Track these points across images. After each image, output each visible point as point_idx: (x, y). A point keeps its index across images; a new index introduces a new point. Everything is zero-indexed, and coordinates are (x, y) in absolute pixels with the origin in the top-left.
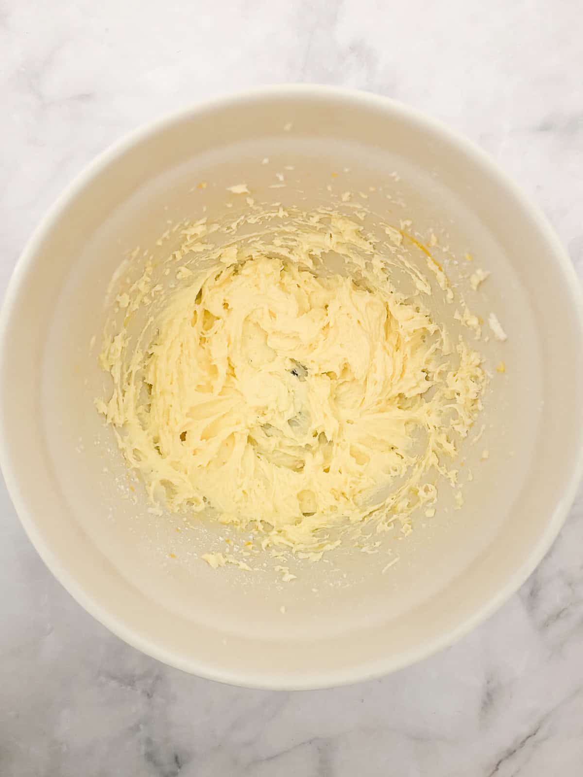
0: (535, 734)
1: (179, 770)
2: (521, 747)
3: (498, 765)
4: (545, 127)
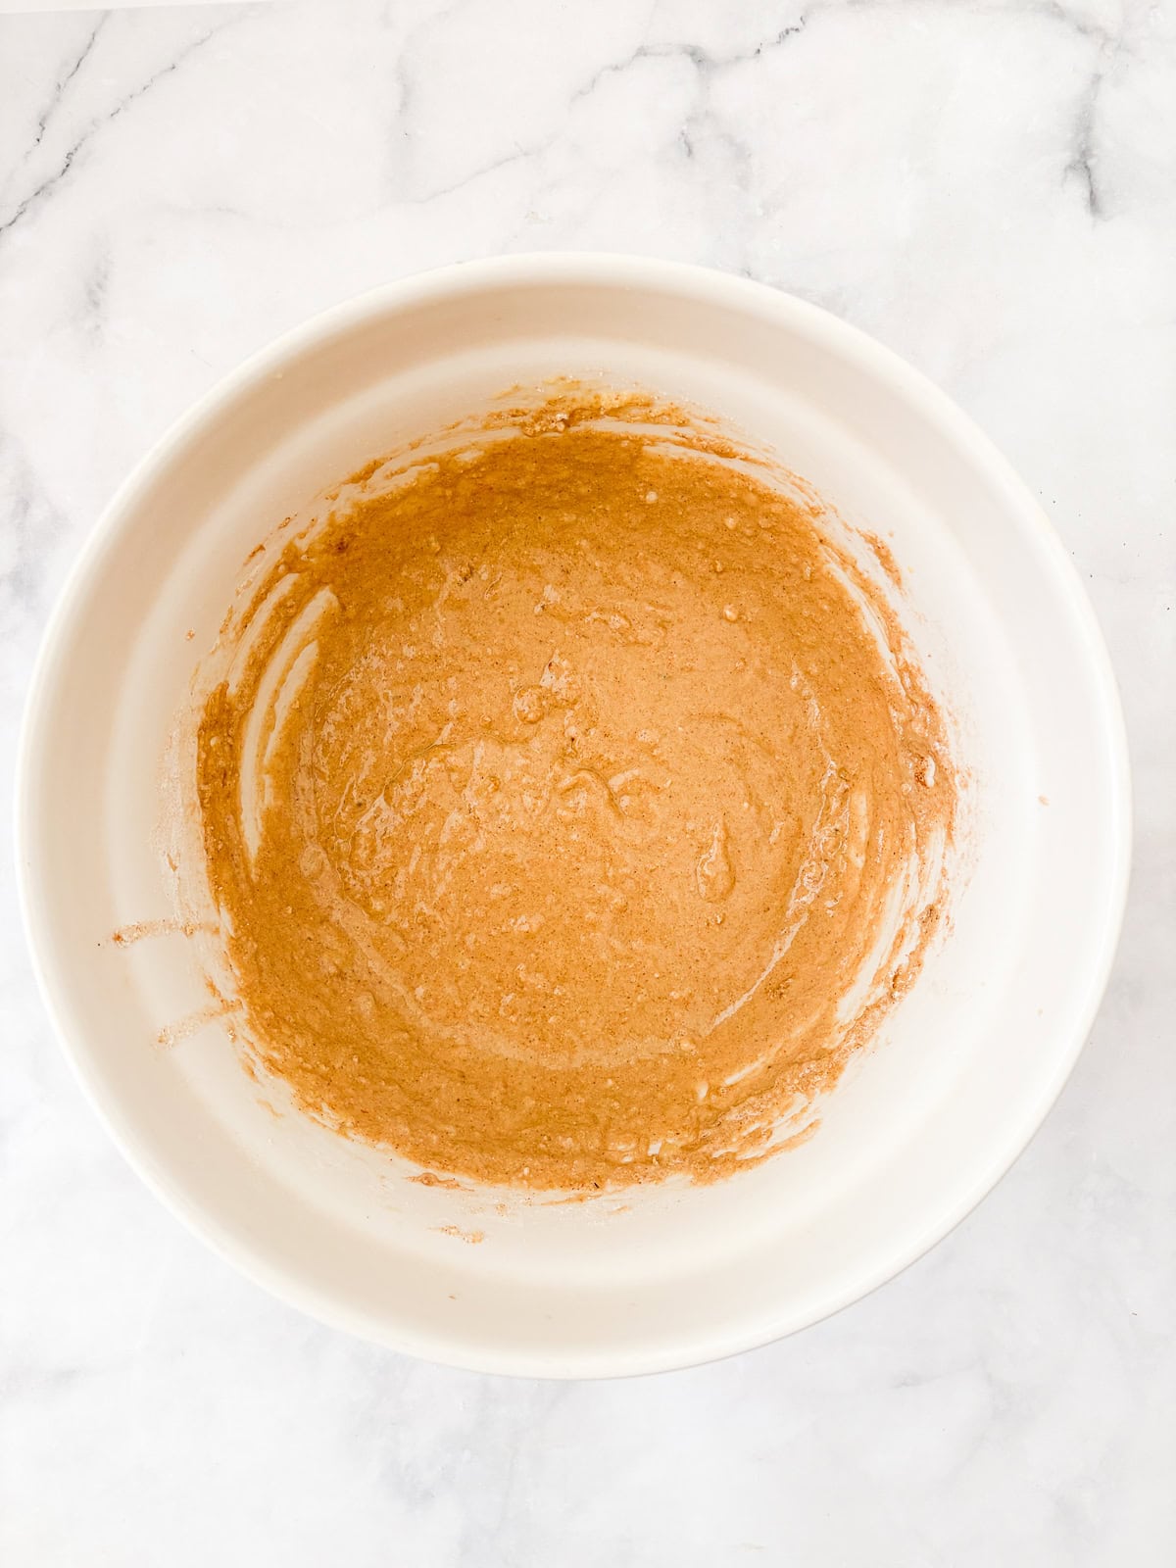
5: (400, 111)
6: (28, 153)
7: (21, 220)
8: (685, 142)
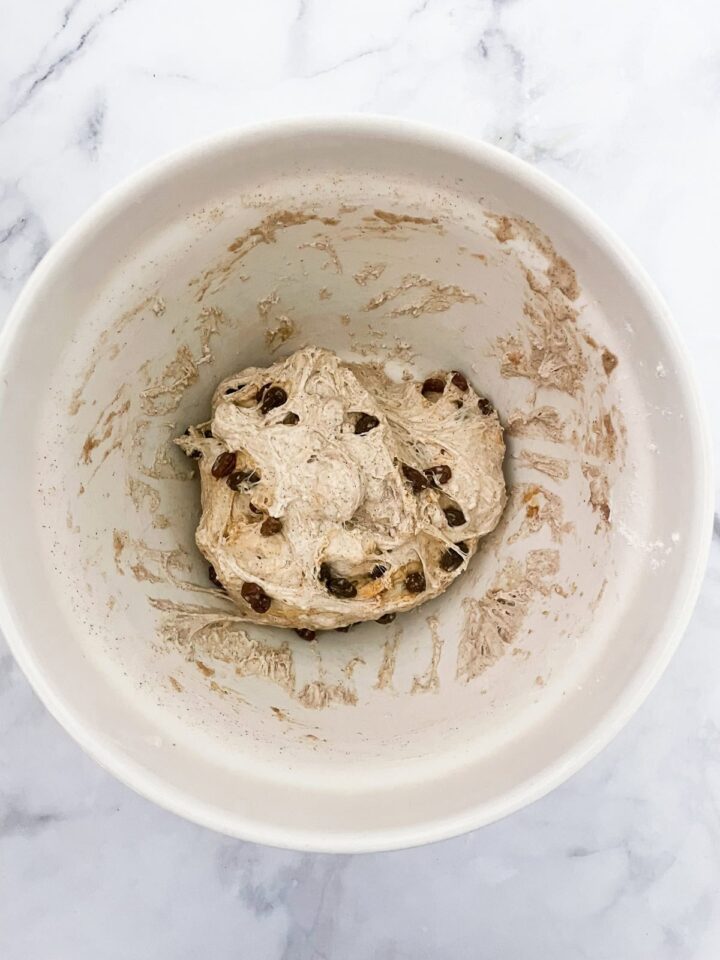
0: (36, 82)
1: (483, 37)
2: (53, 66)
3: (82, 43)
4: (44, 819)
5: (299, 19)
6: (57, 34)
7: (50, 77)
8: (483, 47)
